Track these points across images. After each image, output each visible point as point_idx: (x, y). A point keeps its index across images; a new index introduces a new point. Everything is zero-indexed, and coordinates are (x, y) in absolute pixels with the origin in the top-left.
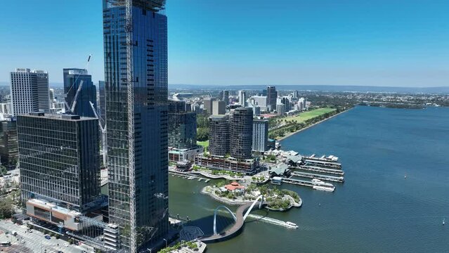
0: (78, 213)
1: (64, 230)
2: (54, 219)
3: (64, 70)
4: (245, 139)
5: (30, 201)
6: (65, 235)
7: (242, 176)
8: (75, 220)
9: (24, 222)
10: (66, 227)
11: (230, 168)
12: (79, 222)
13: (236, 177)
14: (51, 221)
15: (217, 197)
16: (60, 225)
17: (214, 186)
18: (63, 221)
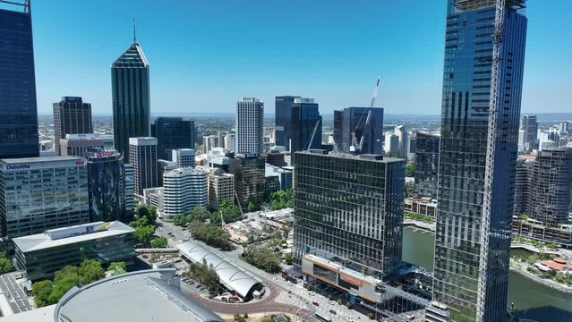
0: (379, 281)
1: (358, 299)
2: (342, 282)
3: (277, 98)
4: (559, 194)
5: (306, 256)
6: (359, 305)
7: (556, 248)
8: (377, 290)
9: (298, 280)
10: (361, 295)
11: (530, 234)
12: (383, 292)
13: (546, 250)
14: (337, 285)
15: (534, 277)
16: (353, 292)
17: (520, 260)
18: (357, 288)
